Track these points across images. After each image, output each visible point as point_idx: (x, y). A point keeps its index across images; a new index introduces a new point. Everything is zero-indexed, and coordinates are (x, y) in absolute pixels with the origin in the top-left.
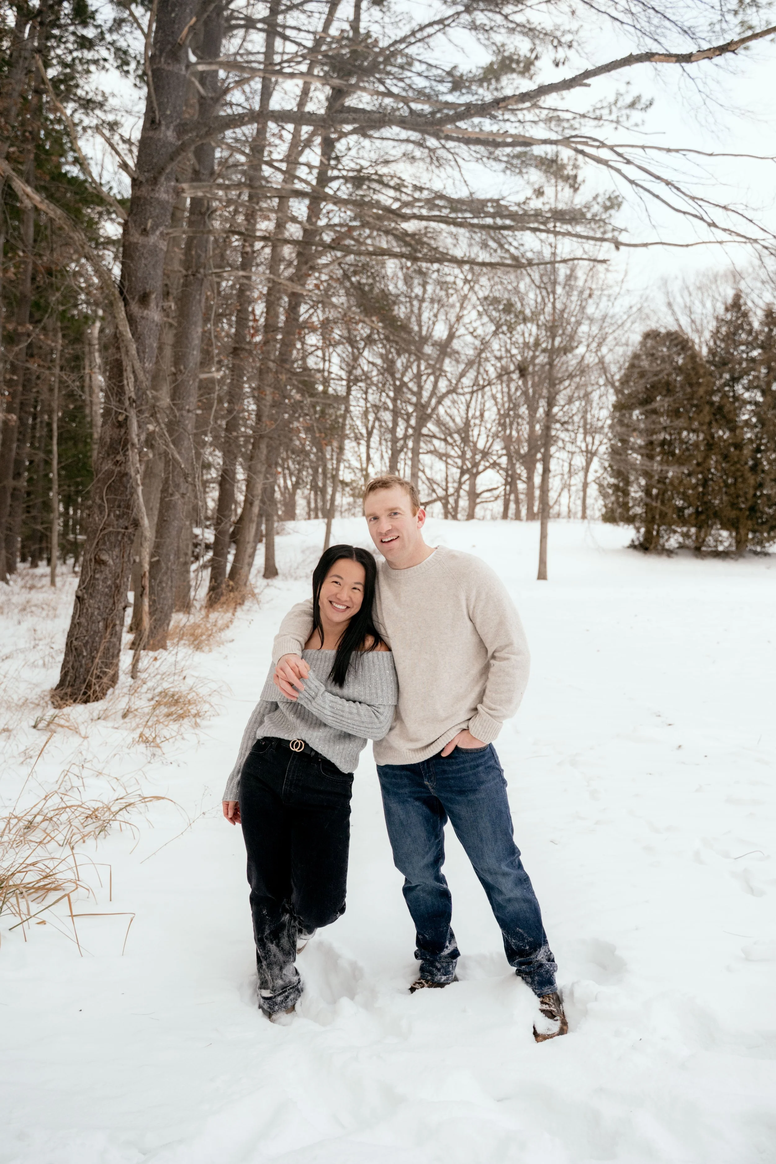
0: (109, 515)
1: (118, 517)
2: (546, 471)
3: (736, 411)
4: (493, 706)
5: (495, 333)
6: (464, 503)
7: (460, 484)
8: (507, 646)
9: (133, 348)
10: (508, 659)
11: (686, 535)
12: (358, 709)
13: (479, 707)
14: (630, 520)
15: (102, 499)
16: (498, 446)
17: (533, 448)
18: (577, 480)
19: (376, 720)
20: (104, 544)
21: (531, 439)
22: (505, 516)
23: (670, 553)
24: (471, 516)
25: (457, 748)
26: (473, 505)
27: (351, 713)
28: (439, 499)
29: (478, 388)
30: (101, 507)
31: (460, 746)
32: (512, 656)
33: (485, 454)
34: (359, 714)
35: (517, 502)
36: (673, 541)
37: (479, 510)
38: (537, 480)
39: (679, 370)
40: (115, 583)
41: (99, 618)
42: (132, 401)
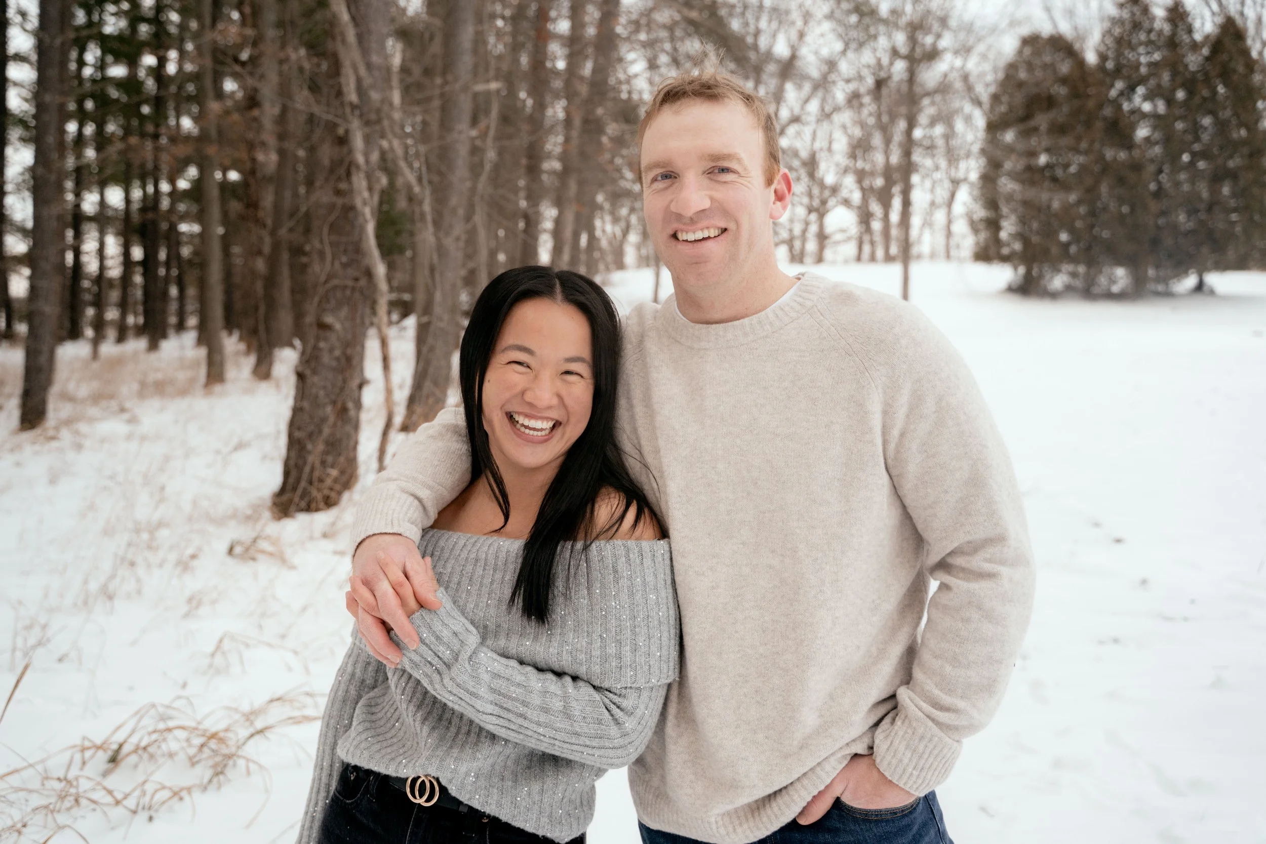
0: (333, 264)
1: (345, 266)
2: (907, 204)
3: (1133, 127)
4: (946, 700)
5: (844, 52)
6: (811, 246)
7: (807, 224)
8: (989, 542)
9: (351, 34)
10: (990, 576)
11: (1074, 275)
12: (565, 697)
13: (904, 694)
14: (1005, 259)
15: (321, 241)
16: (849, 181)
17: (890, 182)
18: (940, 216)
19: (614, 731)
20: (328, 301)
21: (888, 172)
22: (859, 259)
23: (1054, 296)
24: (820, 259)
25: (838, 803)
26: (822, 247)
27: (546, 710)
28: (783, 242)
29: (826, 116)
30: (322, 254)
31: (847, 800)
32: (1004, 571)
33: (835, 190)
34: (567, 714)
35: (872, 243)
36: (1058, 282)
37: (828, 254)
38: (895, 216)
39: (1064, 81)
40: (344, 353)
41: (327, 400)
42: (354, 107)
